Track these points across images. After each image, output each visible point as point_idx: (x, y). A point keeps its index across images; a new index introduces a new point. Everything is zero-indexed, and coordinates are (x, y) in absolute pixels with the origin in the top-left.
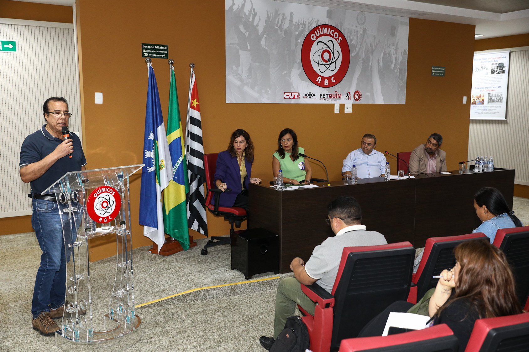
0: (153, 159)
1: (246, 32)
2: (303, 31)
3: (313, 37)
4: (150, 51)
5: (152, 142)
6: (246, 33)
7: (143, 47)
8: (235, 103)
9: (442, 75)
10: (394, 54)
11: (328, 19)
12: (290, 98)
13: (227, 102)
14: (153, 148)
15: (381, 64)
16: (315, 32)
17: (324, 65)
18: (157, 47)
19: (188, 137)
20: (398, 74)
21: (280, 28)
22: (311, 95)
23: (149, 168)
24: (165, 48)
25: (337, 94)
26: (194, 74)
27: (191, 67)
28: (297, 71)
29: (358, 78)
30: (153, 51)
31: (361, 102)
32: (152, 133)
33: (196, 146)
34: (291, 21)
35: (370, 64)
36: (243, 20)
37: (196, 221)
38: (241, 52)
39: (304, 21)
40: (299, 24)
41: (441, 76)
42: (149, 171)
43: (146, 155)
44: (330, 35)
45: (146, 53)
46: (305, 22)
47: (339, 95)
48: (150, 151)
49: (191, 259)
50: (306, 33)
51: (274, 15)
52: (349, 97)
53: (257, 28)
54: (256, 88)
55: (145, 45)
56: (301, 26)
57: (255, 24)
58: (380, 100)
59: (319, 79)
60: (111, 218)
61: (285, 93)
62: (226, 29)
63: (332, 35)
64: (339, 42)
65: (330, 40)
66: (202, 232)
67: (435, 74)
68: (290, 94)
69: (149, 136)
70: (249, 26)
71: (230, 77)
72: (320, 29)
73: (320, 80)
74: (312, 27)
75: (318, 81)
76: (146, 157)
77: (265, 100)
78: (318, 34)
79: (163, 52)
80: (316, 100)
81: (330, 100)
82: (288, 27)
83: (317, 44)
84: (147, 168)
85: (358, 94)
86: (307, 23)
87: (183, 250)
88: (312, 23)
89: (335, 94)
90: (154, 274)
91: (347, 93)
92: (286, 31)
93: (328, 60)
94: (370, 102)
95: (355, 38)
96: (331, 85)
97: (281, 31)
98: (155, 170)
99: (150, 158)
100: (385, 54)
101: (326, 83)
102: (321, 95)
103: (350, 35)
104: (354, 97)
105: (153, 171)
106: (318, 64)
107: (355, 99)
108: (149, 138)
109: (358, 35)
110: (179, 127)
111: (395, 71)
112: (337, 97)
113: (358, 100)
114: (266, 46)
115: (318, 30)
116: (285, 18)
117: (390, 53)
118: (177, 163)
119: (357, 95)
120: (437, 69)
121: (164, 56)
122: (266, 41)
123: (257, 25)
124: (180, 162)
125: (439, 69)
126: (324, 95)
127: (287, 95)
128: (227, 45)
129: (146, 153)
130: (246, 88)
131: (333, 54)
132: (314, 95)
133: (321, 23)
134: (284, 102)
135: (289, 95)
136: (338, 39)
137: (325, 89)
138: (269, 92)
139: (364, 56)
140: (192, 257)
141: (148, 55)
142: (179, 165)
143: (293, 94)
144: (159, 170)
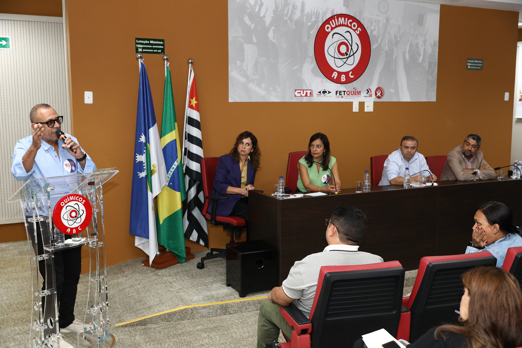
0: (144, 163)
1: (252, 24)
2: (316, 22)
3: (328, 28)
4: (144, 46)
5: (143, 145)
6: (251, 26)
7: (137, 42)
8: (239, 101)
9: (480, 68)
10: (422, 46)
11: (345, 8)
12: (301, 96)
13: (230, 101)
14: (145, 151)
15: (407, 57)
16: (331, 22)
17: (341, 59)
18: (152, 41)
19: (186, 139)
20: (427, 67)
21: (291, 18)
22: (326, 92)
23: (140, 173)
24: (161, 43)
25: (356, 91)
26: (193, 71)
27: (189, 63)
28: (310, 64)
29: (380, 73)
30: (148, 46)
31: (384, 99)
32: (143, 135)
33: (195, 149)
34: (302, 11)
35: (394, 57)
36: (248, 11)
37: (194, 231)
38: (247, 47)
39: (317, 11)
40: (312, 14)
41: (478, 69)
42: (140, 176)
43: (136, 159)
44: (347, 26)
45: (140, 48)
46: (319, 12)
47: (357, 92)
48: (141, 155)
49: (185, 273)
50: (320, 24)
51: (283, 4)
52: (370, 94)
53: (264, 19)
54: (263, 85)
55: (139, 39)
56: (314, 16)
57: (262, 15)
58: (406, 97)
59: (335, 74)
60: (81, 229)
61: (296, 90)
62: (229, 21)
63: (350, 25)
64: (358, 33)
65: (347, 32)
66: (202, 243)
67: (471, 67)
68: (302, 91)
69: (140, 139)
70: (256, 17)
71: (234, 74)
72: (336, 19)
73: (336, 76)
74: (326, 17)
75: (334, 76)
76: (137, 161)
77: (274, 99)
78: (333, 24)
79: (158, 47)
80: (332, 98)
81: (348, 98)
82: (300, 17)
83: (333, 36)
84: (138, 173)
85: (380, 90)
86: (321, 13)
87: (179, 263)
88: (326, 13)
89: (353, 91)
90: (142, 289)
91: (367, 90)
92: (297, 22)
93: (346, 53)
94: (394, 100)
95: (377, 29)
96: (349, 81)
97: (291, 22)
98: (146, 176)
99: (141, 163)
100: (411, 46)
101: (343, 79)
102: (337, 92)
103: (371, 25)
104: (376, 94)
105: (144, 176)
106: (334, 58)
107: (377, 96)
108: (140, 140)
109: (380, 25)
110: (175, 129)
111: (424, 64)
112: (356, 94)
113: (381, 97)
114: (274, 39)
115: (333, 21)
116: (295, 7)
117: (417, 45)
118: (172, 167)
119: (379, 92)
120: (473, 61)
121: (160, 51)
122: (274, 32)
123: (264, 16)
124: (175, 167)
125: (476, 61)
126: (341, 92)
127: (298, 93)
128: (229, 39)
129: (136, 157)
130: (251, 86)
131: (351, 46)
132: (329, 92)
133: (337, 12)
134: (295, 100)
135: (300, 93)
136: (357, 29)
137: (341, 86)
138: (278, 90)
139: (387, 48)
140: (186, 271)
141: (143, 50)
142: (174, 170)
143: (305, 91)
144: (151, 176)
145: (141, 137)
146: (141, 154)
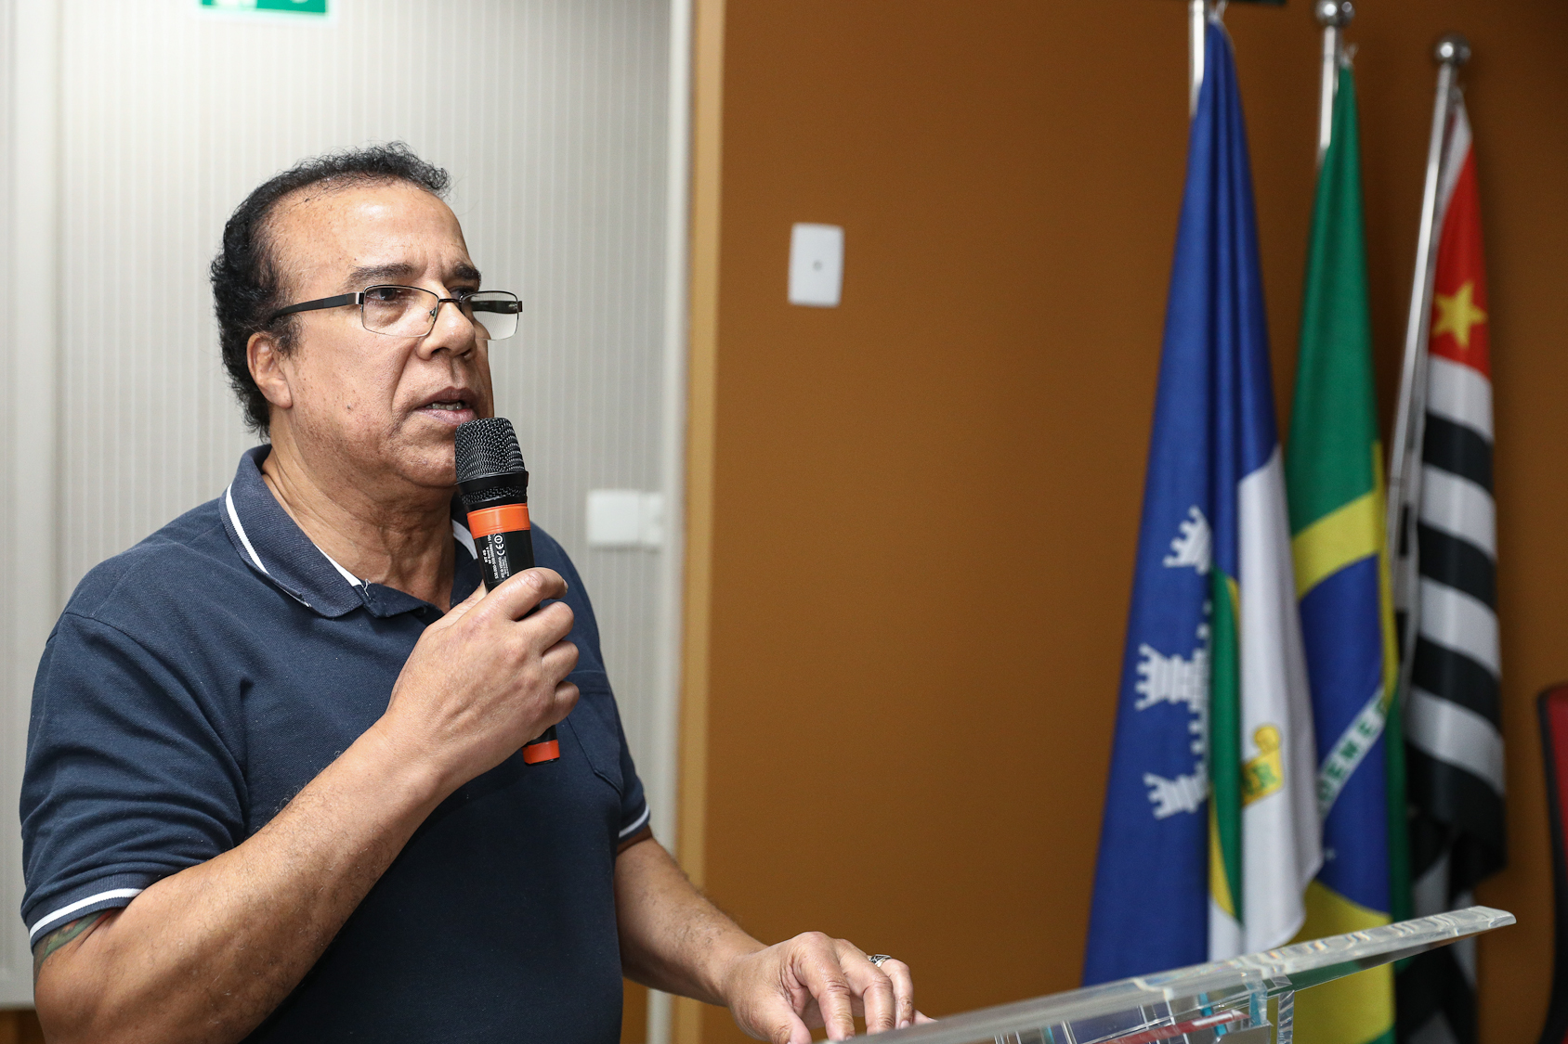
0: (1196, 716)
14: (1203, 631)
23: (1160, 783)
32: (1200, 523)
33: (1456, 621)
42: (1158, 804)
43: (1141, 688)
48: (1174, 659)
69: (1174, 544)
76: (1143, 696)
84: (1150, 780)
98: (1204, 806)
99: (1174, 712)
105: (1190, 808)
108: (1172, 555)
118: (1343, 744)
124: (1364, 743)
129: (1141, 667)
142: (1357, 759)
144: (1240, 804)
145: (1183, 537)
146: (1177, 647)
